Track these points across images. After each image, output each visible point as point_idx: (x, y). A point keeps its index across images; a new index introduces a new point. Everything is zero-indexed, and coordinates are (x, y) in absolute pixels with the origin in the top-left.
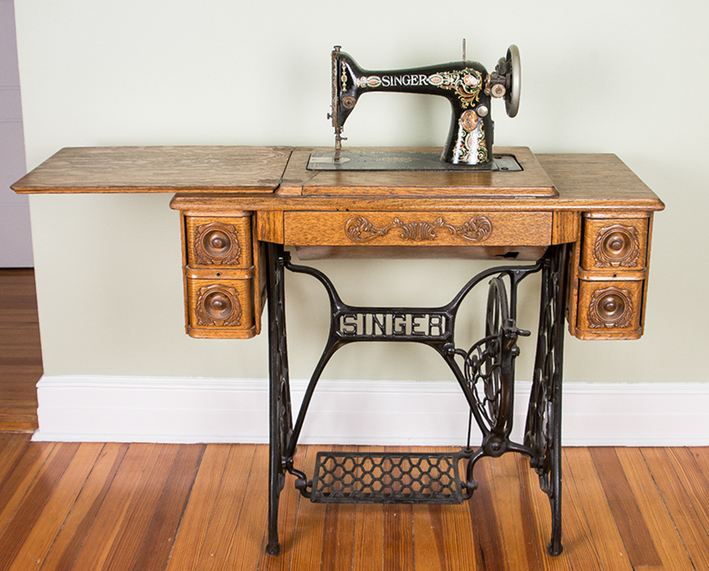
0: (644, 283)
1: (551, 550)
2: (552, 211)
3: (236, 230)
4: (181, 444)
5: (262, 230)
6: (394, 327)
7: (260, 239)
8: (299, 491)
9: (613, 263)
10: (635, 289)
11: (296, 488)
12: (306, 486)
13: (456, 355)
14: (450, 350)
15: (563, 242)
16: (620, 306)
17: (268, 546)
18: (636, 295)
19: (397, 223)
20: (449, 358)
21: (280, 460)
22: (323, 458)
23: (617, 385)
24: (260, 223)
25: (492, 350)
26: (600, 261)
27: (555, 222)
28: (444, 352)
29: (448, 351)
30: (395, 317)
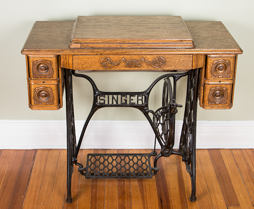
0: (233, 85)
1: (191, 199)
2: (193, 54)
3: (51, 63)
4: (26, 150)
5: (63, 63)
6: (121, 101)
7: (62, 67)
8: (80, 172)
9: (219, 76)
10: (229, 87)
11: (79, 171)
12: (83, 170)
13: (149, 113)
14: (146, 111)
15: (197, 68)
16: (222, 95)
17: (67, 199)
18: (229, 90)
19: (123, 60)
20: (146, 114)
21: (72, 159)
22: (90, 157)
23: (221, 122)
24: (62, 60)
25: (165, 111)
26: (214, 76)
27: (194, 59)
28: (144, 111)
29: (145, 111)
30: (122, 96)
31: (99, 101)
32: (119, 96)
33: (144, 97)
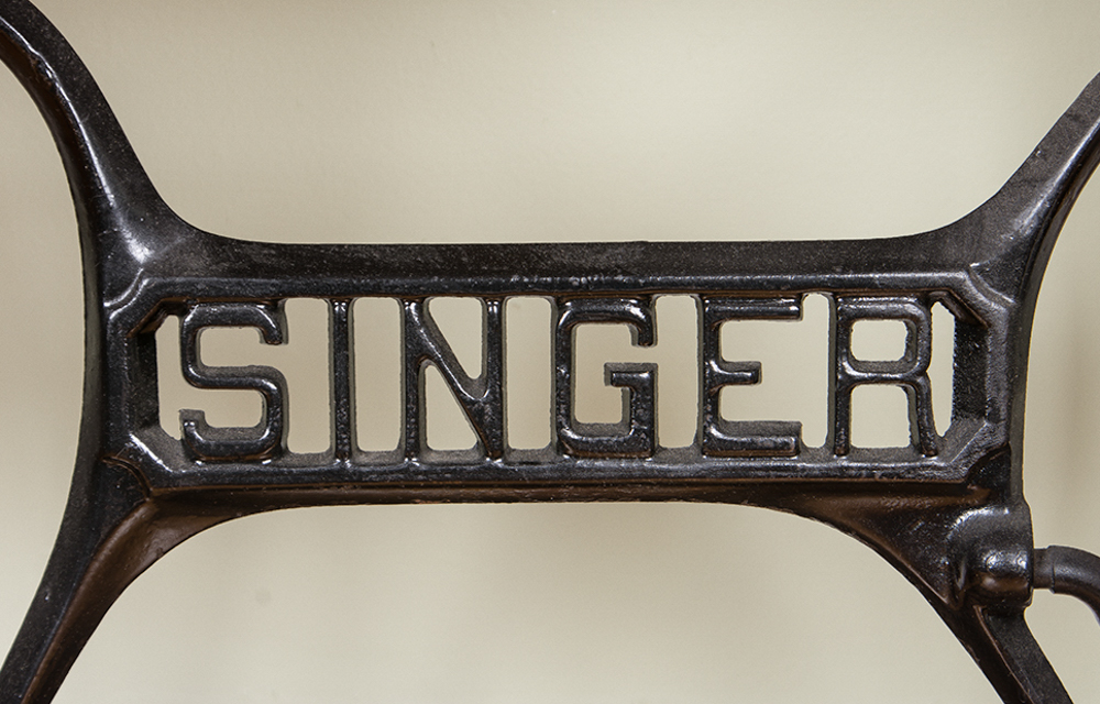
6: (563, 392)
13: (1039, 595)
14: (992, 560)
28: (953, 570)
29: (976, 570)
30: (578, 318)
31: (175, 397)
32: (529, 317)
33: (943, 322)
